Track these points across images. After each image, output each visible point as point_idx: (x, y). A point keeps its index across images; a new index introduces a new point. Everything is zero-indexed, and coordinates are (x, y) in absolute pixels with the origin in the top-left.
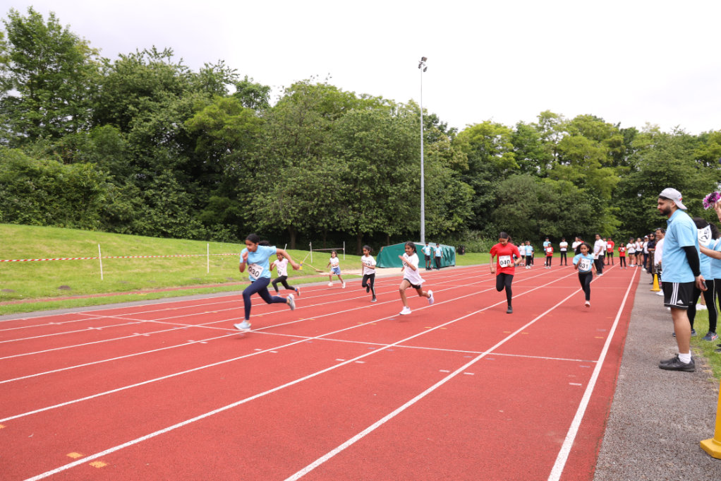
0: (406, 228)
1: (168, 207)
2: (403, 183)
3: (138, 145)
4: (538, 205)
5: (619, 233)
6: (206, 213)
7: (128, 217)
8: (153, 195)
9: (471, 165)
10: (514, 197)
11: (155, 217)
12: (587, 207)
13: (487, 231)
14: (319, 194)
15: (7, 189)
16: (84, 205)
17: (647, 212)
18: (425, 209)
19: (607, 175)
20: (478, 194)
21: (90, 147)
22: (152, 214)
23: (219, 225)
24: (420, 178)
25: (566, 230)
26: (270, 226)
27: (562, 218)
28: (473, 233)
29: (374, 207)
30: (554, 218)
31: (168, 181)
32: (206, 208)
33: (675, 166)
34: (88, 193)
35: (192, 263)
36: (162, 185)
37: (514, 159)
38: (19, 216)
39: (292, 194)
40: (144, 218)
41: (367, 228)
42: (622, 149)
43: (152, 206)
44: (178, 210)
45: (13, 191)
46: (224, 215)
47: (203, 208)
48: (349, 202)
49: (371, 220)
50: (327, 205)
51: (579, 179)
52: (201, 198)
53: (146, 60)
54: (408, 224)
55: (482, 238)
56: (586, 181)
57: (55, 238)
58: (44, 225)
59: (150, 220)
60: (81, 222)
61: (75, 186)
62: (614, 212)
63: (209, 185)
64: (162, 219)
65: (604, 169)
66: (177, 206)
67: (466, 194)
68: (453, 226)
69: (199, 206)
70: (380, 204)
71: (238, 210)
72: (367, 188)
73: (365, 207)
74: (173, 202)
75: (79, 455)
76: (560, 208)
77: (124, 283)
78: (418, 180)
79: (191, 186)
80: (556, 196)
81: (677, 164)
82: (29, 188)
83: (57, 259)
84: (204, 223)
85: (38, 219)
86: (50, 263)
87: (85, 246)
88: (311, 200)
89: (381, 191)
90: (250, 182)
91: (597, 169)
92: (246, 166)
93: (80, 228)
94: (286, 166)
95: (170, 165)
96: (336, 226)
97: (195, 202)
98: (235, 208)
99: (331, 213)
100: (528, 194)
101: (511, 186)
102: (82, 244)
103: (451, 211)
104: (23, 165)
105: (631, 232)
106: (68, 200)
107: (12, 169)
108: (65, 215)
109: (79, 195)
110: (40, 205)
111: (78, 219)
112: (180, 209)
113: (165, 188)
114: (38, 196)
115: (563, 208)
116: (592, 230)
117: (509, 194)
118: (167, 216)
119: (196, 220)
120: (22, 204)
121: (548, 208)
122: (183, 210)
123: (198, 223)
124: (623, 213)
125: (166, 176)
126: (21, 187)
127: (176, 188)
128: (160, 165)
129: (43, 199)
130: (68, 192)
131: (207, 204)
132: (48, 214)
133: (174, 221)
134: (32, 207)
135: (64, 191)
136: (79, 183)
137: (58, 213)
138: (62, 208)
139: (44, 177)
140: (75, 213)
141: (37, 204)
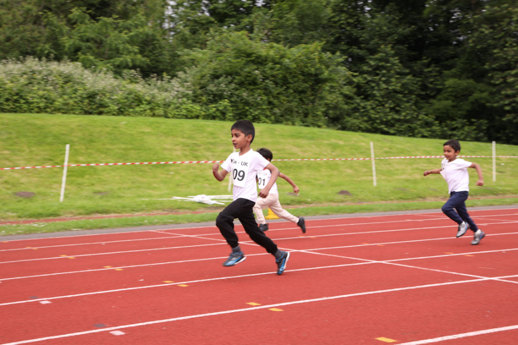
1: (389, 98)
3: (343, 15)
6: (439, 104)
7: (338, 112)
8: (368, 82)
11: (372, 111)
15: (236, 81)
16: (312, 98)
21: (289, 23)
22: (369, 107)
23: (460, 120)
31: (388, 61)
32: (439, 97)
34: (317, 81)
36: (378, 68)
38: (248, 113)
40: (357, 114)
43: (367, 97)
44: (401, 100)
46: (466, 106)
47: (434, 97)
52: (431, 83)
57: (300, 137)
58: (273, 123)
59: (366, 115)
60: (310, 119)
61: (303, 73)
63: (443, 63)
64: (382, 115)
66: (400, 96)
69: (426, 95)
74: (395, 91)
77: (403, 190)
79: (417, 66)
82: (255, 79)
84: (437, 119)
85: (267, 117)
86: (309, 166)
87: (334, 147)
90: (513, 53)
92: (504, 31)
95: (389, 38)
97: (423, 90)
98: (485, 95)
102: (330, 145)
104: (249, 51)
106: (295, 92)
107: (237, 58)
108: (292, 111)
109: (307, 85)
110: (268, 100)
111: (306, 115)
112: (405, 99)
113: (384, 71)
114: (265, 89)
118: (388, 110)
119: (426, 115)
120: (251, 99)
122: (408, 102)
123: (430, 119)
125: (384, 54)
126: (248, 79)
127: (398, 70)
128: (376, 40)
129: (270, 92)
130: (295, 82)
131: (439, 91)
132: (276, 110)
133: (396, 117)
134: (261, 102)
135: (290, 80)
136: (306, 69)
137: (286, 109)
138: (289, 102)
139: (270, 64)
140: (302, 108)
141: (265, 98)
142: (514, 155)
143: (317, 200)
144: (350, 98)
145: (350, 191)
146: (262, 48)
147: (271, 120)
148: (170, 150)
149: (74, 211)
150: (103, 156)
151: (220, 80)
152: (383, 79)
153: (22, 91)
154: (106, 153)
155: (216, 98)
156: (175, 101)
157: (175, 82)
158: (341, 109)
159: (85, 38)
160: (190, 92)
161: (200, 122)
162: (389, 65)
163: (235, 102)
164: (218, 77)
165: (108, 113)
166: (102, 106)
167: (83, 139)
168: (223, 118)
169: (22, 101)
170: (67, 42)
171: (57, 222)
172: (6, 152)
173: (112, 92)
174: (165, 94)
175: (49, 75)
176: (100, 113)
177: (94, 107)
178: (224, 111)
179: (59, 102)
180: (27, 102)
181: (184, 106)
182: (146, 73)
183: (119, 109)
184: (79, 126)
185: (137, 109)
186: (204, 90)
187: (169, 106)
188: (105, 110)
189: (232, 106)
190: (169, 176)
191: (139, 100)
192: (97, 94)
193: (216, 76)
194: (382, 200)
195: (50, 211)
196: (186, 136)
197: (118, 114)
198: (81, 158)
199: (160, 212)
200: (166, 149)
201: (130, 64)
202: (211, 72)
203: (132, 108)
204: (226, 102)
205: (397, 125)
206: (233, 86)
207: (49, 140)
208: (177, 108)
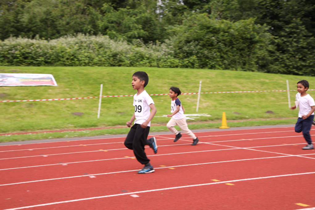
1: (298, 52)
7: (265, 62)
8: (284, 42)
11: (287, 61)
15: (200, 44)
16: (248, 53)
21: (233, 7)
22: (285, 58)
31: (298, 29)
34: (251, 42)
36: (291, 33)
38: (208, 64)
40: (277, 63)
43: (284, 52)
44: (307, 53)
45: (204, 46)
57: (241, 78)
58: (224, 69)
59: (283, 63)
60: (247, 66)
61: (242, 38)
64: (294, 63)
66: (306, 50)
74: (303, 48)
82: (212, 42)
85: (220, 65)
87: (263, 83)
95: (299, 14)
102: (260, 82)
104: (209, 25)
106: (237, 50)
107: (201, 30)
108: (235, 62)
109: (245, 45)
110: (220, 55)
111: (244, 64)
112: (309, 52)
113: (295, 35)
114: (219, 48)
118: (298, 59)
120: (210, 55)
122: (311, 54)
125: (295, 24)
126: (208, 42)
127: (305, 34)
128: (290, 15)
129: (222, 50)
130: (238, 44)
132: (226, 61)
133: (303, 64)
134: (216, 57)
135: (234, 43)
136: (244, 35)
137: (232, 61)
138: (234, 56)
139: (222, 33)
140: (242, 60)
141: (218, 54)
143: (252, 117)
144: (273, 52)
145: (273, 111)
146: (217, 23)
147: (222, 68)
148: (161, 87)
149: (106, 123)
150: (122, 91)
151: (191, 43)
152: (295, 40)
153: (75, 53)
154: (123, 89)
155: (189, 55)
156: (164, 57)
157: (163, 46)
158: (267, 60)
159: (111, 21)
160: (173, 52)
161: (179, 70)
162: (298, 31)
163: (200, 57)
164: (189, 42)
165: (124, 65)
166: (121, 61)
167: (110, 81)
168: (192, 67)
169: (76, 59)
170: (101, 24)
171: (96, 130)
172: (67, 89)
173: (126, 53)
174: (157, 53)
175: (91, 43)
176: (120, 65)
177: (116, 62)
178: (193, 63)
179: (96, 59)
180: (79, 60)
181: (169, 60)
182: (146, 40)
183: (130, 63)
184: (108, 73)
185: (141, 62)
186: (181, 50)
187: (160, 60)
188: (123, 63)
189: (198, 60)
190: (161, 103)
191: (142, 57)
192: (118, 54)
193: (188, 42)
194: (295, 117)
195: (92, 124)
196: (170, 78)
197: (130, 66)
198: (109, 93)
199: (156, 124)
200: (158, 86)
201: (137, 36)
202: (185, 39)
203: (138, 62)
204: (194, 57)
205: (304, 69)
206: (199, 47)
207: (91, 82)
208: (165, 61)
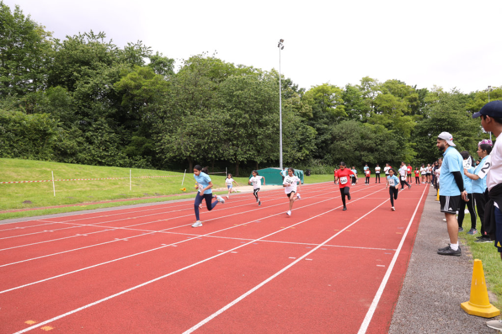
0: (269, 158)
1: (102, 144)
2: (268, 126)
3: (81, 101)
4: (360, 142)
5: (415, 160)
6: (129, 148)
7: (73, 151)
8: (92, 136)
9: (314, 114)
10: (344, 136)
11: (93, 151)
12: (394, 142)
13: (326, 159)
14: (209, 134)
16: (41, 143)
17: (434, 146)
18: (283, 145)
19: (408, 121)
20: (319, 134)
21: (45, 102)
22: (91, 149)
23: (138, 156)
24: (279, 123)
25: (380, 158)
26: (175, 157)
27: (376, 150)
28: (316, 161)
29: (247, 143)
30: (371, 150)
31: (102, 126)
32: (129, 145)
33: (453, 115)
34: (44, 135)
35: (119, 183)
36: (98, 129)
37: (344, 110)
39: (190, 134)
40: (85, 152)
41: (242, 157)
42: (417, 103)
43: (91, 143)
44: (109, 146)
46: (142, 149)
47: (127, 145)
48: (229, 140)
49: (245, 153)
50: (214, 142)
51: (389, 123)
52: (126, 138)
53: (86, 40)
54: (271, 154)
55: (322, 164)
56: (393, 125)
57: (21, 167)
58: (12, 158)
59: (90, 153)
60: (40, 155)
61: (35, 129)
62: (412, 146)
63: (131, 128)
64: (98, 152)
65: (405, 117)
66: (108, 143)
67: (311, 134)
68: (302, 156)
69: (124, 143)
70: (251, 141)
71: (152, 146)
72: (242, 130)
73: (241, 143)
74: (106, 141)
75: (34, 322)
76: (376, 143)
77: (70, 198)
78: (278, 125)
79: (119, 129)
80: (373, 135)
81: (454, 113)
82: (1, 131)
83: (22, 182)
84: (128, 155)
85: (8, 153)
86: (17, 185)
87: (42, 172)
88: (203, 138)
89: (252, 132)
90: (161, 126)
91: (400, 117)
92: (157, 115)
93: (38, 159)
94: (185, 115)
95: (104, 114)
96: (221, 156)
97: (122, 141)
98: (150, 144)
99: (217, 147)
100: (354, 134)
101: (342, 128)
102: (40, 171)
103: (301, 146)
105: (424, 160)
106: (30, 139)
108: (27, 151)
109: (38, 136)
110: (9, 144)
111: (37, 153)
112: (111, 145)
113: (100, 131)
114: (8, 137)
115: (377, 144)
116: (397, 159)
117: (340, 134)
118: (101, 150)
119: (123, 153)
121: (367, 143)
122: (113, 146)
123: (124, 155)
124: (418, 147)
125: (100, 122)
127: (108, 131)
128: (96, 115)
129: (11, 139)
130: (30, 134)
131: (130, 142)
132: (15, 149)
133: (106, 154)
134: (4, 145)
135: (27, 133)
136: (37, 127)
137: (23, 149)
138: (25, 145)
139: (12, 123)
140: (35, 149)
141: (7, 142)
142: (150, 175)
143: (2, 208)
144: (81, 143)
145: (30, 200)
146: (7, 114)
147: (11, 156)
152: (100, 134)
